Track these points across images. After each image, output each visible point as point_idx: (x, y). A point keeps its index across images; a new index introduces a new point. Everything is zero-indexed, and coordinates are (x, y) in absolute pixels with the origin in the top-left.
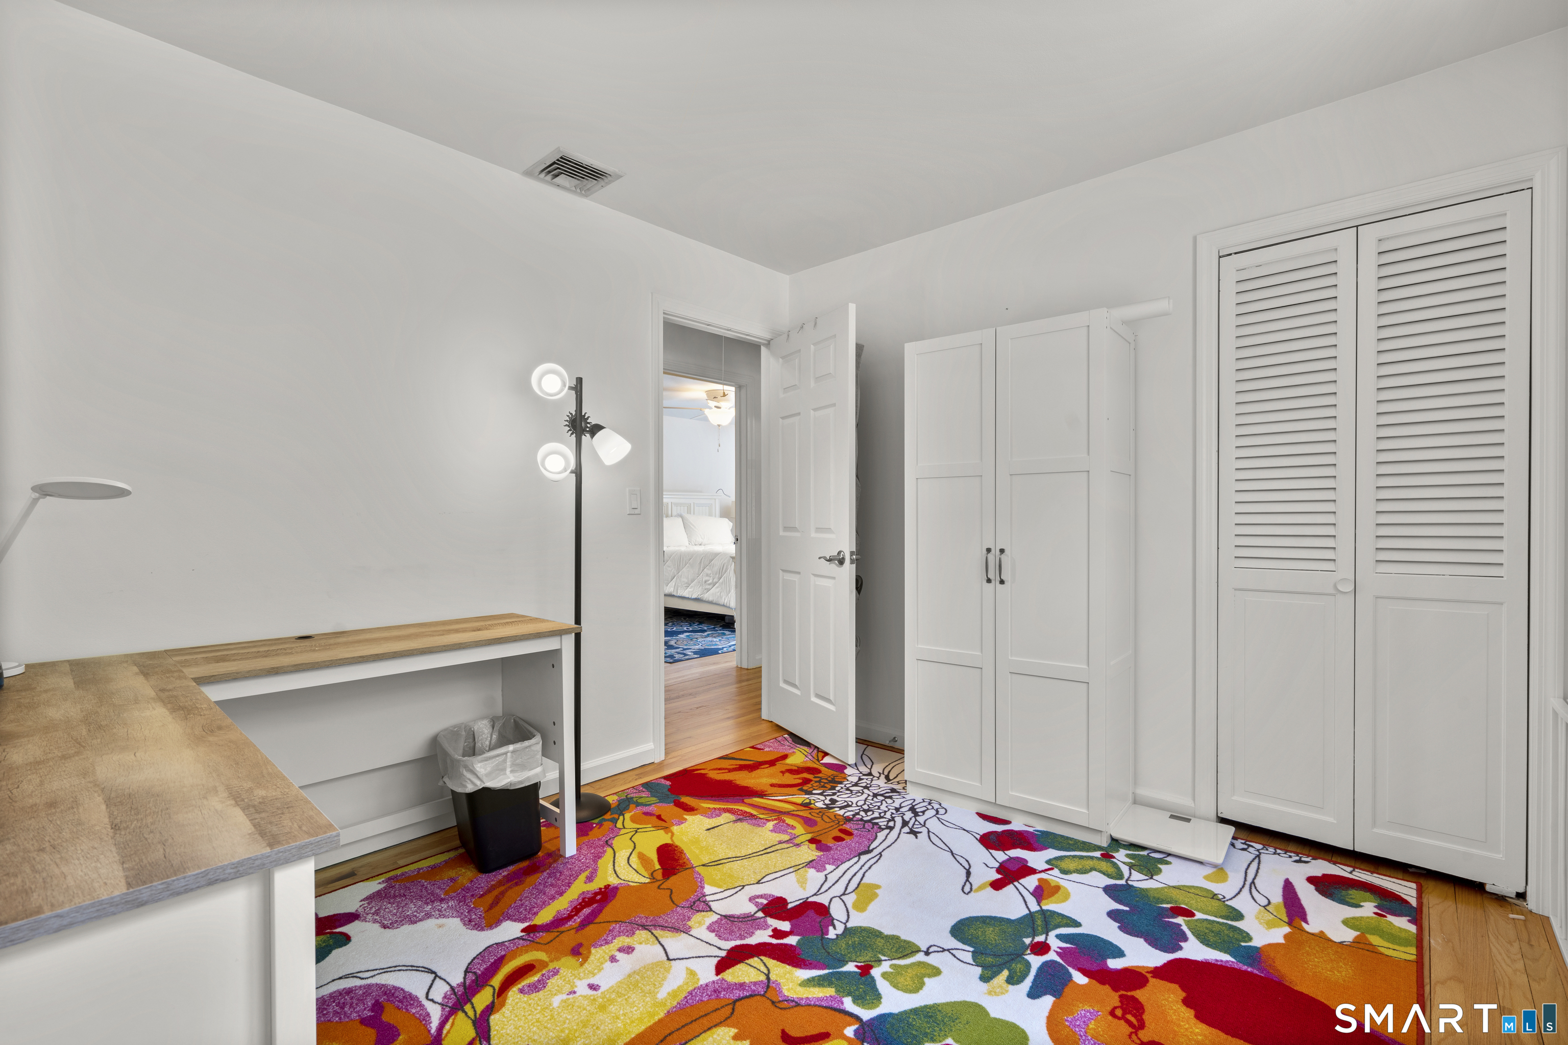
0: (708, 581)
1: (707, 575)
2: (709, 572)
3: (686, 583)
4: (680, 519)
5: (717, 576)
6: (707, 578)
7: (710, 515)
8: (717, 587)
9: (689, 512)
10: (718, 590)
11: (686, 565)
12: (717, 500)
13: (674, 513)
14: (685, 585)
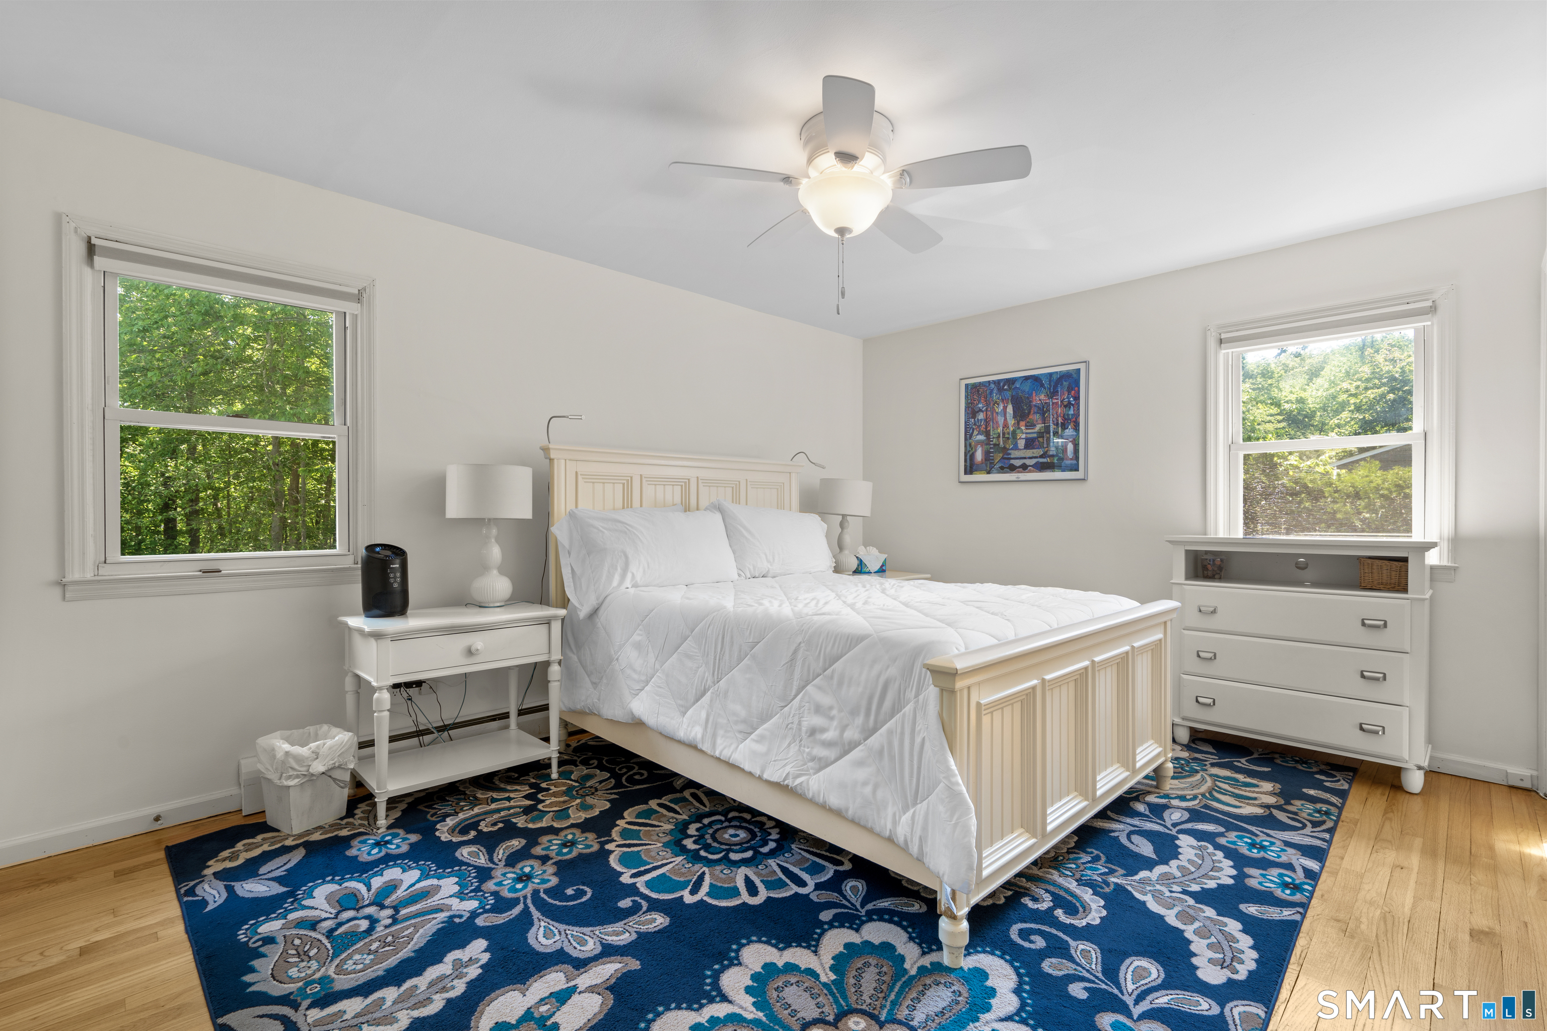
0: (823, 730)
1: (818, 709)
2: (826, 700)
3: (744, 721)
4: (718, 517)
5: (859, 720)
6: (817, 721)
7: (780, 506)
8: (860, 763)
9: (736, 500)
10: (862, 774)
11: (740, 660)
12: (793, 475)
13: (704, 503)
14: (741, 727)
